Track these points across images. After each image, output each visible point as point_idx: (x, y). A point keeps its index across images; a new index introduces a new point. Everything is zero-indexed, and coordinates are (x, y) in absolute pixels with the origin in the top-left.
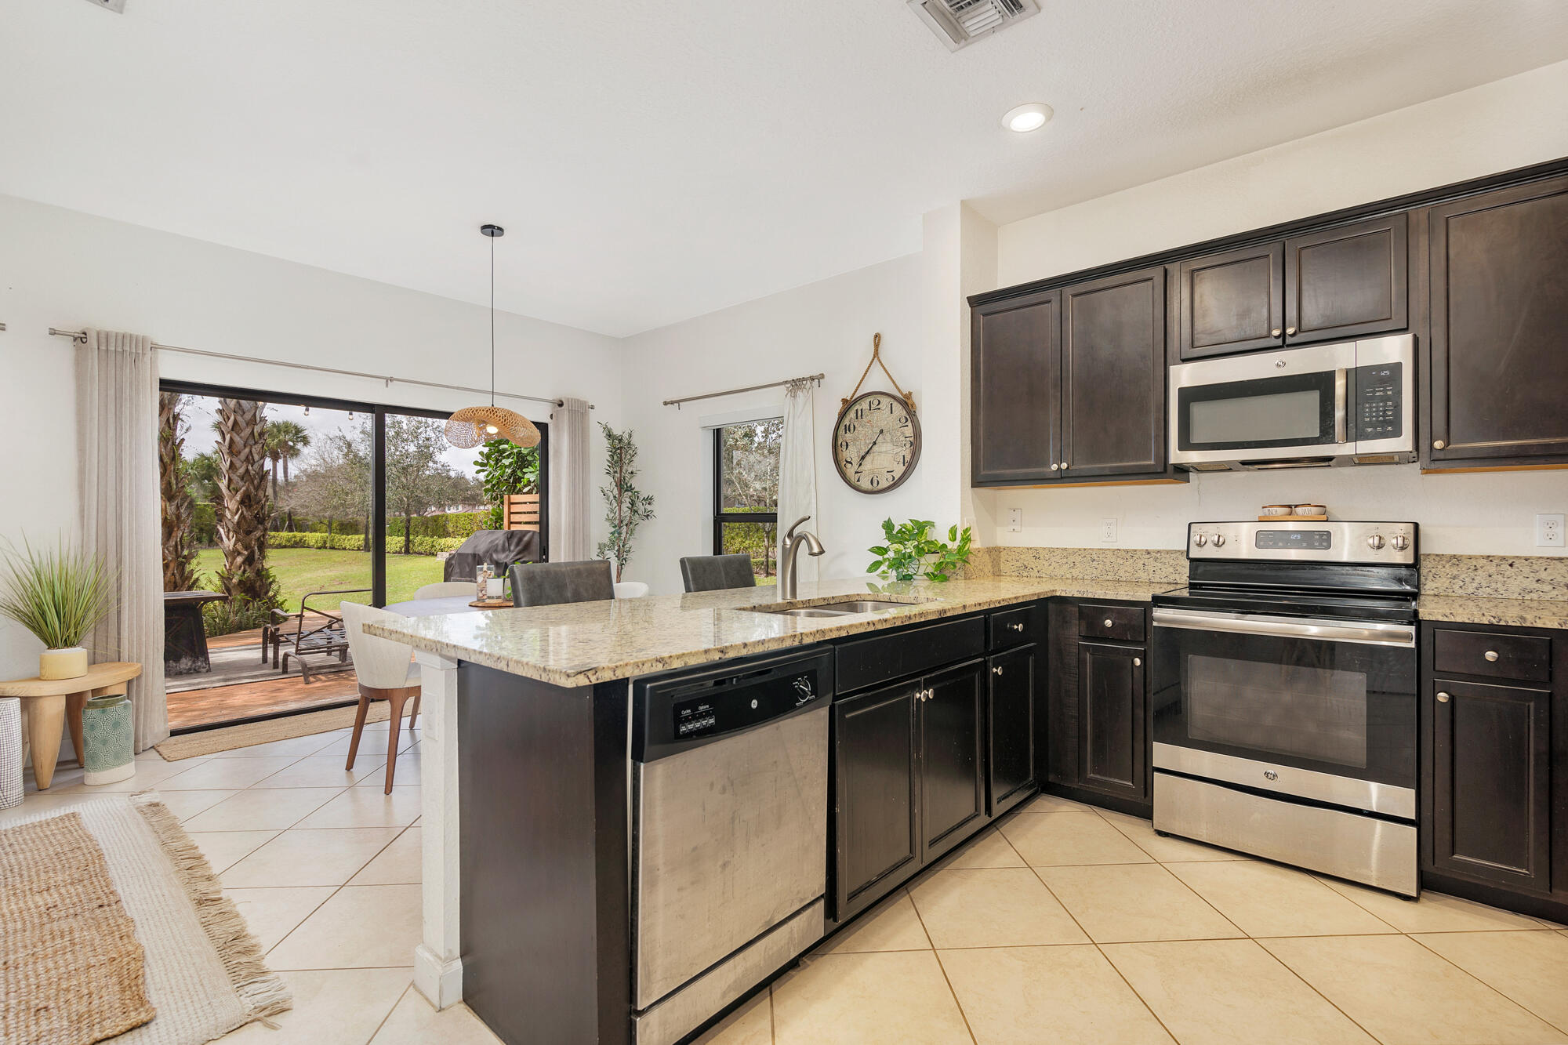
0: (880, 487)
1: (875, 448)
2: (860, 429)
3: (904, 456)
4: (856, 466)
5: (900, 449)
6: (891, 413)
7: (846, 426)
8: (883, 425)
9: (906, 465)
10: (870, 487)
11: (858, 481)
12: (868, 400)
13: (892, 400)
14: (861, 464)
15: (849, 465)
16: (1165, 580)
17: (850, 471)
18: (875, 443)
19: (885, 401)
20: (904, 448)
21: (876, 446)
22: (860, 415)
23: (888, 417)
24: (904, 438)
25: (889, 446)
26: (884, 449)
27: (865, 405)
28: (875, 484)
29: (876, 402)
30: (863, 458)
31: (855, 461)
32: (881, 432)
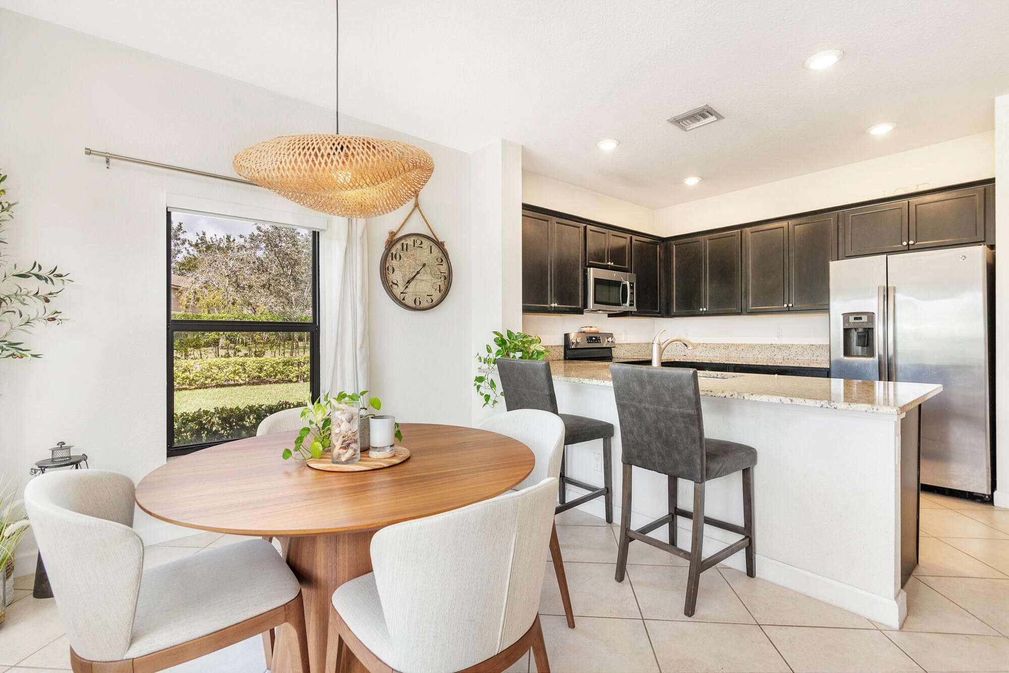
0: (422, 306)
1: (418, 276)
2: (405, 259)
3: (440, 286)
4: (402, 289)
5: (437, 280)
6: (431, 253)
7: (392, 253)
8: (425, 260)
9: (442, 292)
10: (413, 305)
11: (404, 299)
12: (412, 239)
13: (432, 244)
14: (407, 287)
15: (395, 286)
16: (557, 359)
17: (397, 291)
18: (418, 273)
19: (426, 243)
20: (440, 280)
21: (419, 275)
22: (405, 248)
23: (427, 254)
24: (439, 273)
25: (429, 277)
26: (424, 278)
27: (410, 241)
28: (418, 303)
29: (419, 242)
30: (409, 282)
31: (401, 284)
32: (424, 265)
